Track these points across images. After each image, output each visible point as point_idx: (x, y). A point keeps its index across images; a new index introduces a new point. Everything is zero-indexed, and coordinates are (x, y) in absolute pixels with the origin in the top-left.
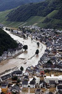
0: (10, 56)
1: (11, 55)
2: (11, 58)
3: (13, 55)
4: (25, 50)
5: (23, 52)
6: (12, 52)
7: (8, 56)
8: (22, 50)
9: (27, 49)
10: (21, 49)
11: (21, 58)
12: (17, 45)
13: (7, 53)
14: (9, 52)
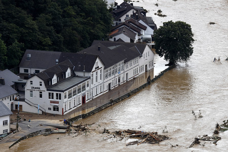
0: (45, 115)
1: (45, 103)
2: (49, 132)
3: (69, 104)
4: (172, 65)
5: (150, 82)
6: (62, 77)
7: (26, 108)
8: (142, 61)
9: (186, 52)
10: (132, 52)
11: (131, 133)
12: (107, 22)
13: (19, 88)
14: (36, 81)
